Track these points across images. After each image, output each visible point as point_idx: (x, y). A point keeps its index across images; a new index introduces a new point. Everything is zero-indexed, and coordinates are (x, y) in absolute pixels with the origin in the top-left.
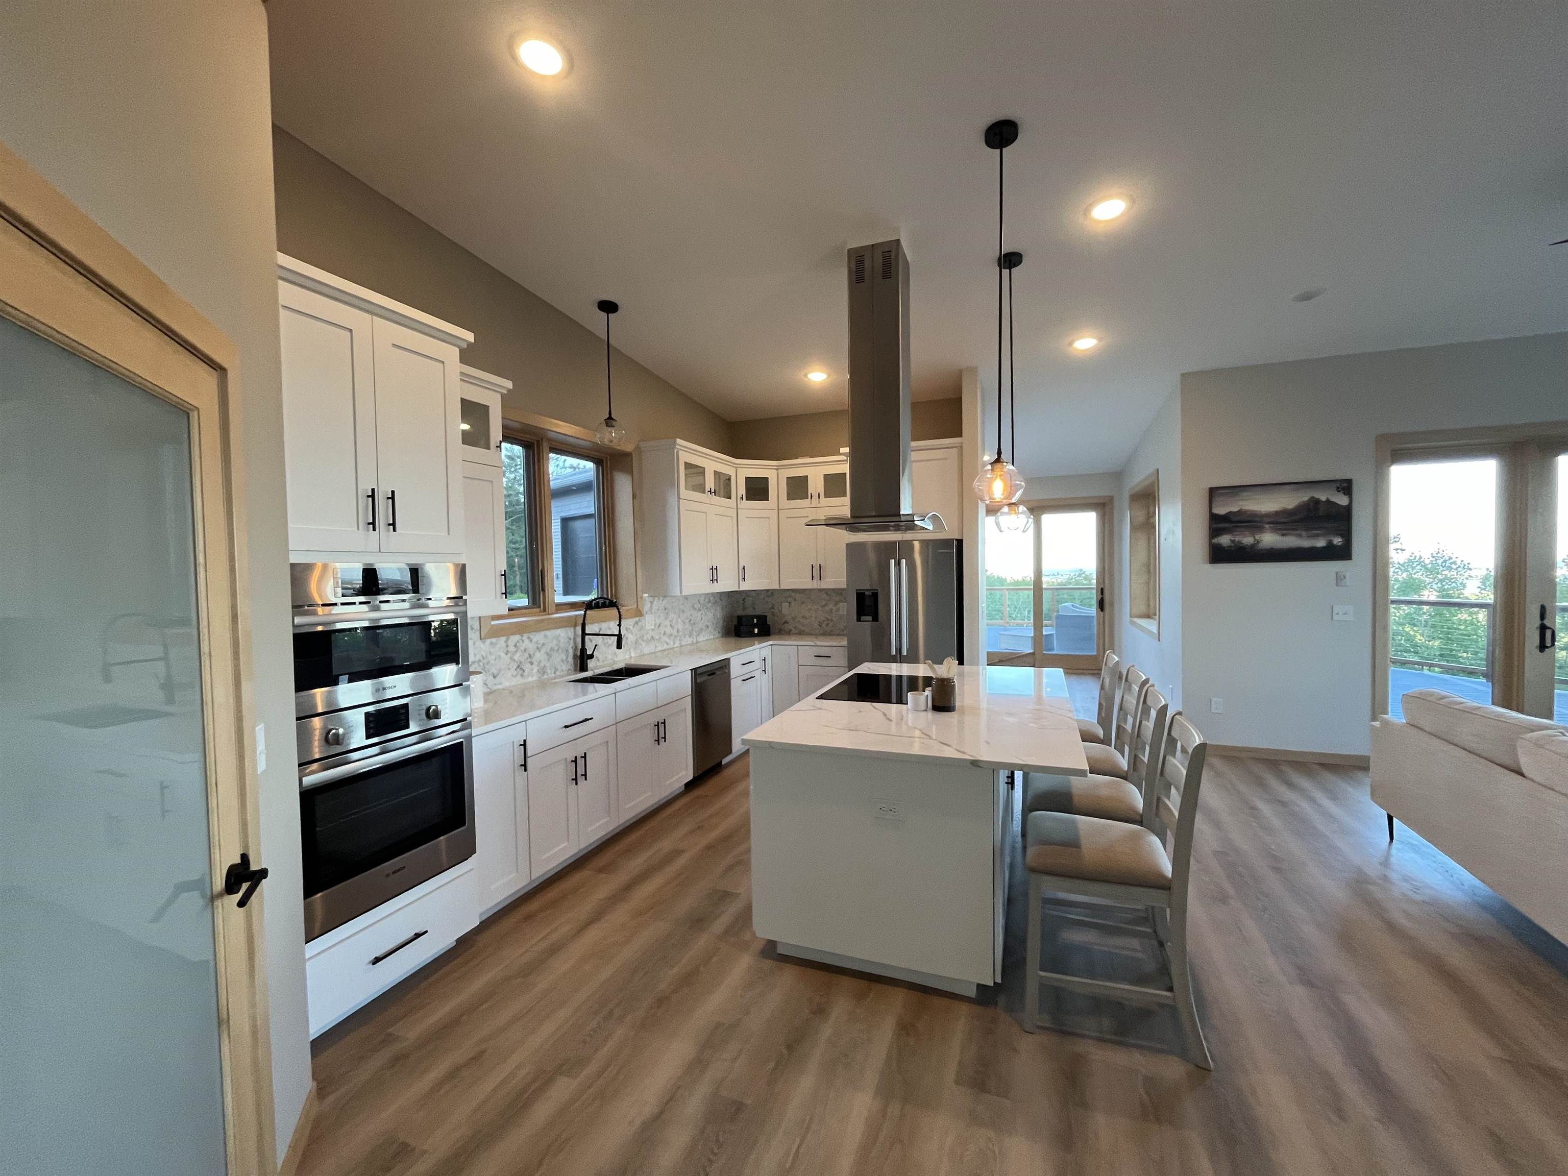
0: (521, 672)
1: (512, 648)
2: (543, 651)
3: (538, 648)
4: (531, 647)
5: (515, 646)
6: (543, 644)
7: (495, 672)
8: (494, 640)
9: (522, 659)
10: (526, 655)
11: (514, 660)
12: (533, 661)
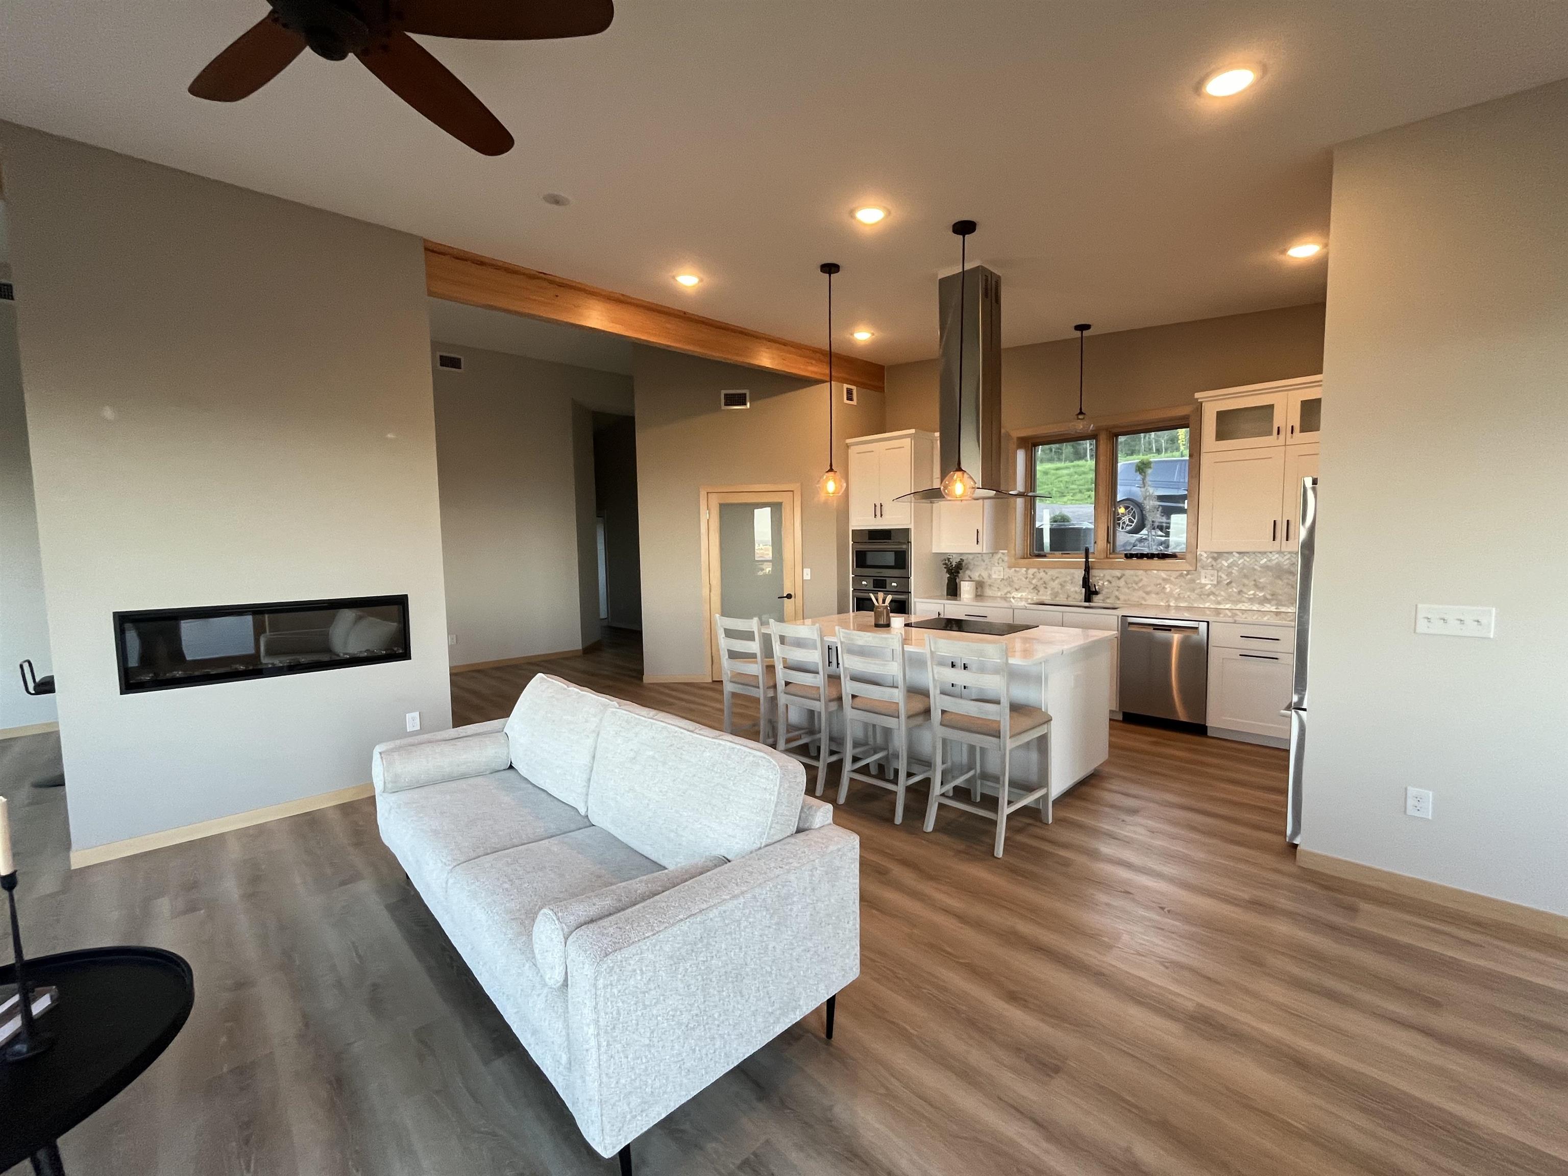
0: (1036, 591)
1: (1030, 576)
2: (1056, 582)
3: (1052, 579)
4: (1047, 578)
5: (1033, 575)
6: (1057, 578)
7: (1017, 587)
8: (1017, 569)
9: (1038, 584)
10: (1042, 582)
11: (1032, 583)
12: (1047, 586)
